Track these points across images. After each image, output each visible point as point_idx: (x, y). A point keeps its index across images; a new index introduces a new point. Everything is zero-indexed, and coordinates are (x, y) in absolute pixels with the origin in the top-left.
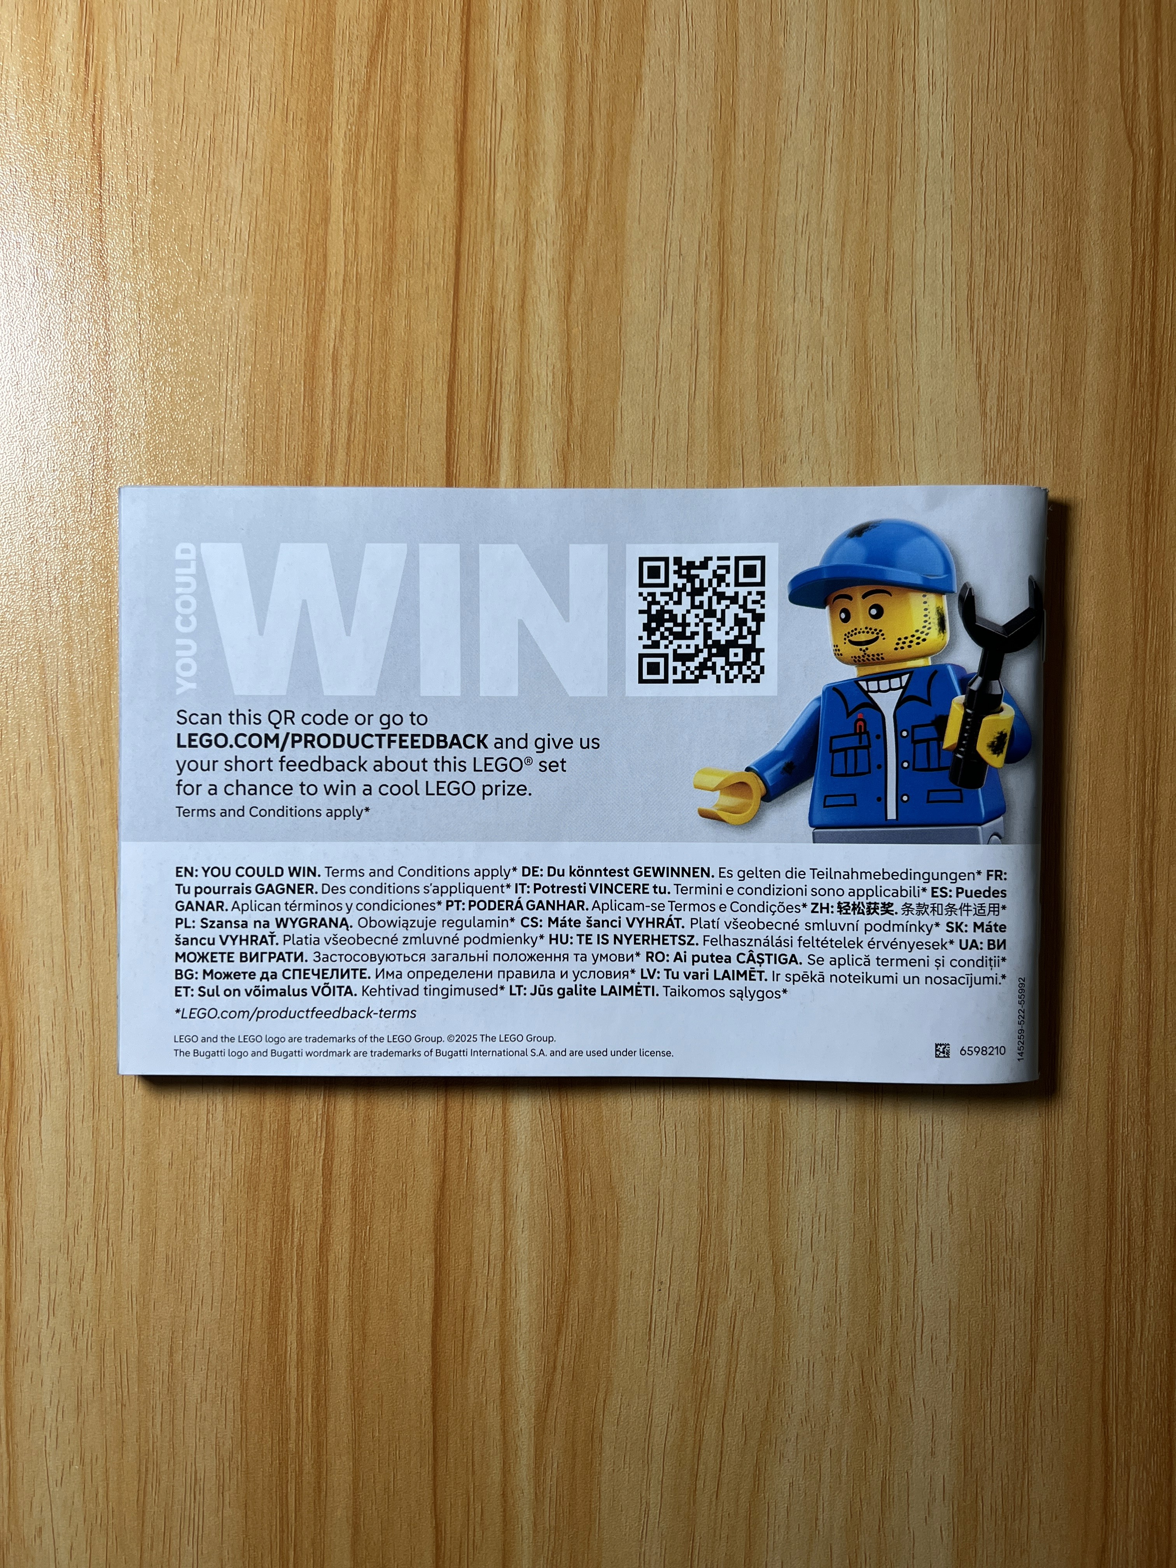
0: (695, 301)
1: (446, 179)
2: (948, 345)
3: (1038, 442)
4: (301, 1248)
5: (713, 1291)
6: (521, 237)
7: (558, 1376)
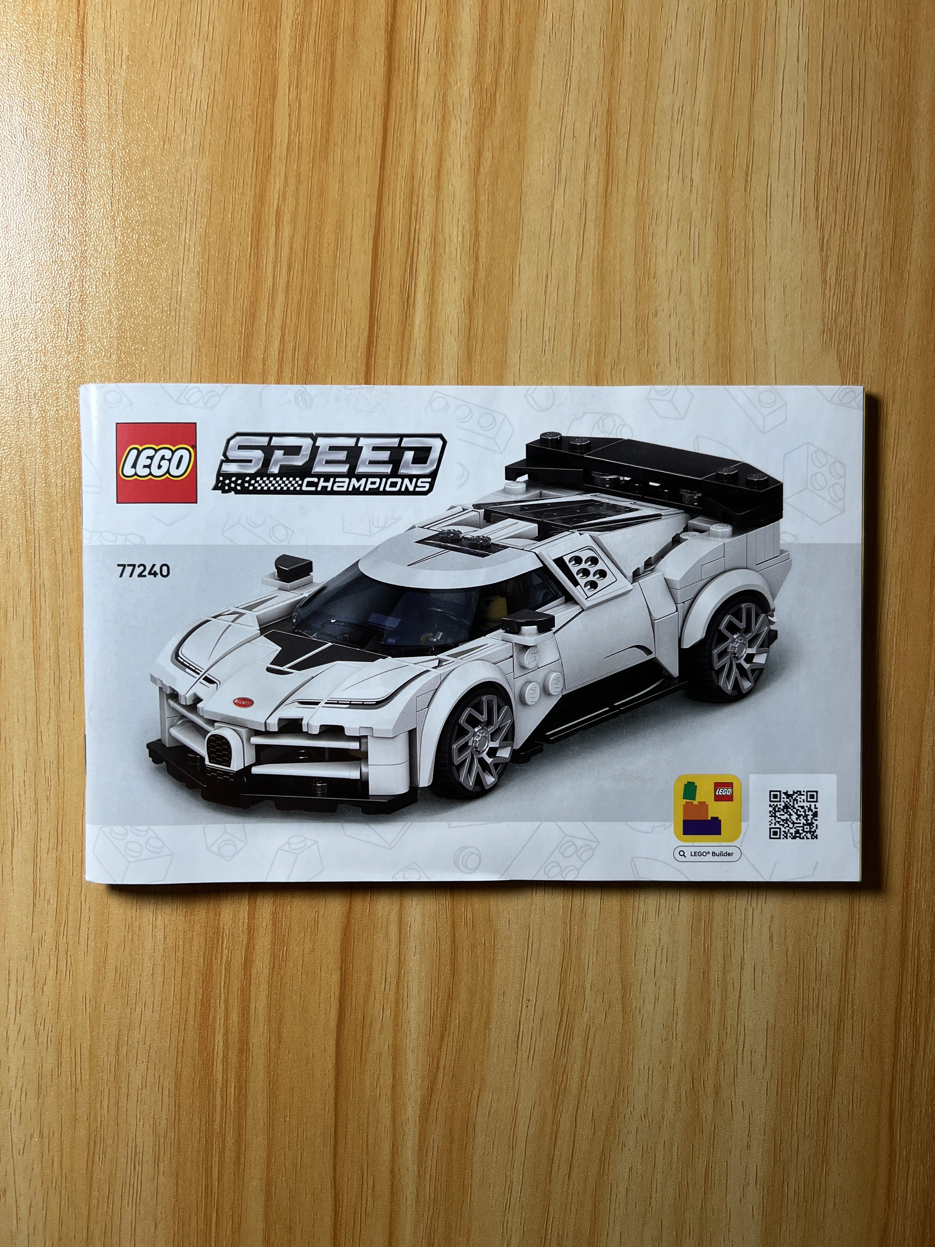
0: (585, 176)
1: (377, 64)
2: (797, 222)
3: (869, 307)
4: (228, 963)
5: (572, 1008)
6: (440, 116)
7: (440, 1075)
